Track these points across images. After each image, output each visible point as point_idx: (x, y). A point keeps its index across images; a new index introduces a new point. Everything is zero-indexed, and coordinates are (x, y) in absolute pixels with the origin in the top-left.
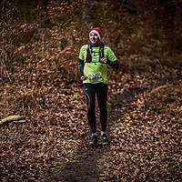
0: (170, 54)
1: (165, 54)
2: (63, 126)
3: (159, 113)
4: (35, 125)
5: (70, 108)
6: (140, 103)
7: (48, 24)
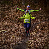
0: (46, 14)
1: (44, 14)
2: (17, 33)
3: (43, 30)
4: (9, 33)
5: (19, 28)
6: (38, 27)
7: (13, 6)
